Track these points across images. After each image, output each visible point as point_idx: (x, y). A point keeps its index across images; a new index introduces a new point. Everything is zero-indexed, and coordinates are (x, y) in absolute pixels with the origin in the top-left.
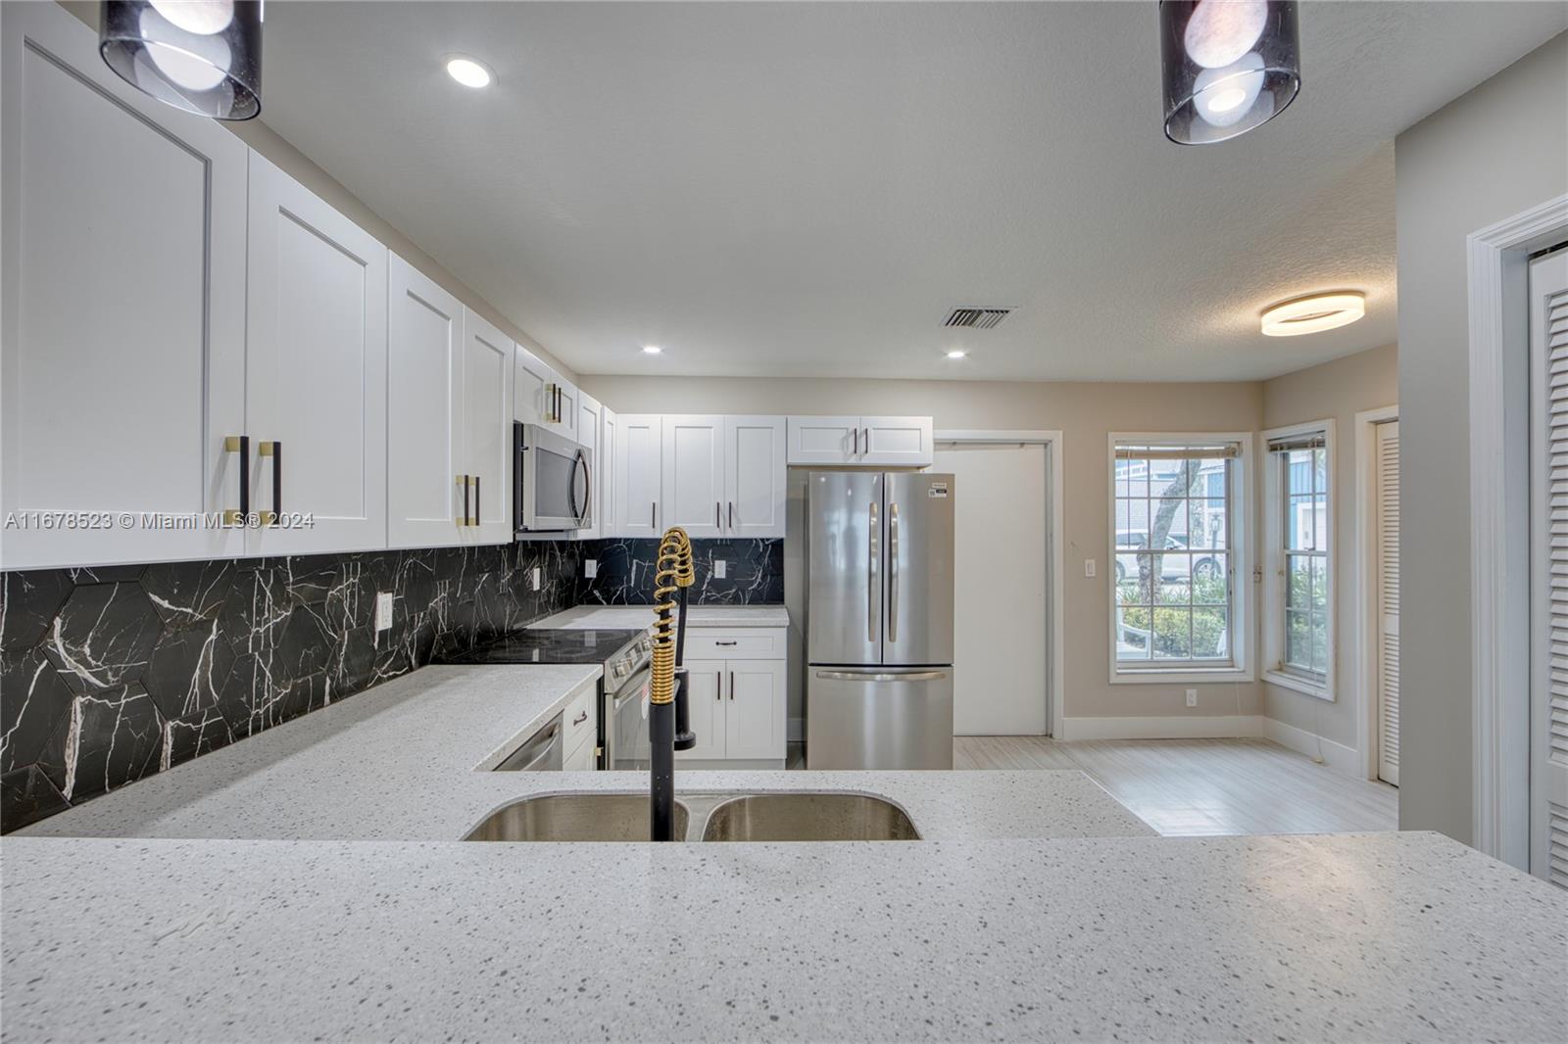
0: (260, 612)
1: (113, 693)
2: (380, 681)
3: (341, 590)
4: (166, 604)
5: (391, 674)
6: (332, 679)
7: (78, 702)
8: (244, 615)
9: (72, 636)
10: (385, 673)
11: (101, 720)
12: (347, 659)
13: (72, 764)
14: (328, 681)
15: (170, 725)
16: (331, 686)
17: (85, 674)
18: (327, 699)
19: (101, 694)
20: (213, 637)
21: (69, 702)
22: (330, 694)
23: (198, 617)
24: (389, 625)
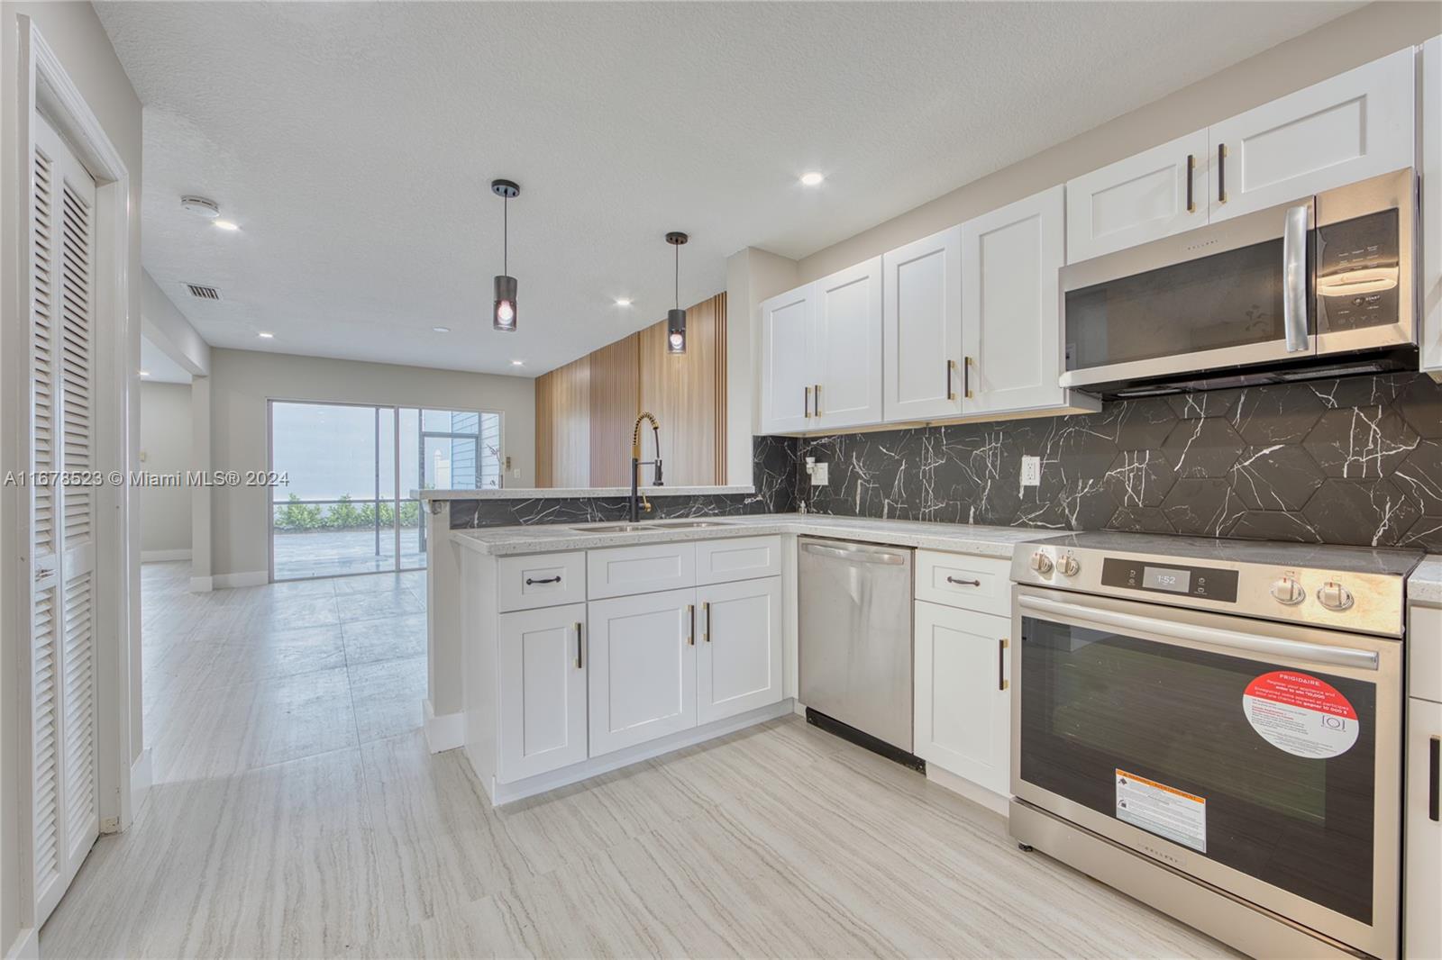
0: (926, 459)
1: (868, 482)
2: (1024, 525)
3: (987, 451)
4: (884, 451)
5: (1039, 524)
6: (976, 509)
7: (859, 481)
8: (918, 459)
9: (858, 460)
10: (1030, 520)
11: (865, 490)
12: (989, 498)
13: (858, 502)
14: (973, 510)
15: (886, 501)
16: (975, 513)
17: (861, 472)
18: (971, 520)
19: (865, 481)
20: (903, 467)
21: (856, 482)
22: (974, 518)
23: (897, 457)
24: (1036, 482)
